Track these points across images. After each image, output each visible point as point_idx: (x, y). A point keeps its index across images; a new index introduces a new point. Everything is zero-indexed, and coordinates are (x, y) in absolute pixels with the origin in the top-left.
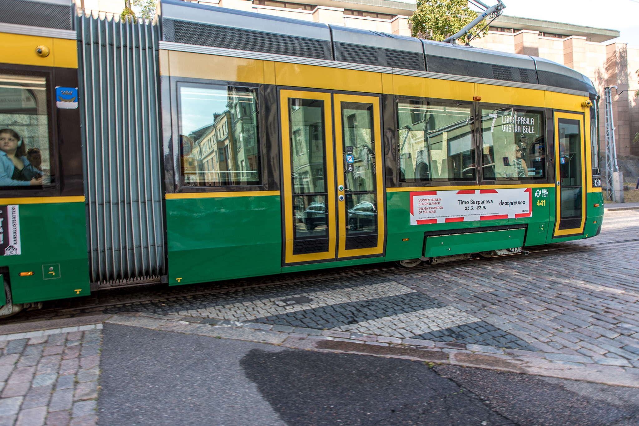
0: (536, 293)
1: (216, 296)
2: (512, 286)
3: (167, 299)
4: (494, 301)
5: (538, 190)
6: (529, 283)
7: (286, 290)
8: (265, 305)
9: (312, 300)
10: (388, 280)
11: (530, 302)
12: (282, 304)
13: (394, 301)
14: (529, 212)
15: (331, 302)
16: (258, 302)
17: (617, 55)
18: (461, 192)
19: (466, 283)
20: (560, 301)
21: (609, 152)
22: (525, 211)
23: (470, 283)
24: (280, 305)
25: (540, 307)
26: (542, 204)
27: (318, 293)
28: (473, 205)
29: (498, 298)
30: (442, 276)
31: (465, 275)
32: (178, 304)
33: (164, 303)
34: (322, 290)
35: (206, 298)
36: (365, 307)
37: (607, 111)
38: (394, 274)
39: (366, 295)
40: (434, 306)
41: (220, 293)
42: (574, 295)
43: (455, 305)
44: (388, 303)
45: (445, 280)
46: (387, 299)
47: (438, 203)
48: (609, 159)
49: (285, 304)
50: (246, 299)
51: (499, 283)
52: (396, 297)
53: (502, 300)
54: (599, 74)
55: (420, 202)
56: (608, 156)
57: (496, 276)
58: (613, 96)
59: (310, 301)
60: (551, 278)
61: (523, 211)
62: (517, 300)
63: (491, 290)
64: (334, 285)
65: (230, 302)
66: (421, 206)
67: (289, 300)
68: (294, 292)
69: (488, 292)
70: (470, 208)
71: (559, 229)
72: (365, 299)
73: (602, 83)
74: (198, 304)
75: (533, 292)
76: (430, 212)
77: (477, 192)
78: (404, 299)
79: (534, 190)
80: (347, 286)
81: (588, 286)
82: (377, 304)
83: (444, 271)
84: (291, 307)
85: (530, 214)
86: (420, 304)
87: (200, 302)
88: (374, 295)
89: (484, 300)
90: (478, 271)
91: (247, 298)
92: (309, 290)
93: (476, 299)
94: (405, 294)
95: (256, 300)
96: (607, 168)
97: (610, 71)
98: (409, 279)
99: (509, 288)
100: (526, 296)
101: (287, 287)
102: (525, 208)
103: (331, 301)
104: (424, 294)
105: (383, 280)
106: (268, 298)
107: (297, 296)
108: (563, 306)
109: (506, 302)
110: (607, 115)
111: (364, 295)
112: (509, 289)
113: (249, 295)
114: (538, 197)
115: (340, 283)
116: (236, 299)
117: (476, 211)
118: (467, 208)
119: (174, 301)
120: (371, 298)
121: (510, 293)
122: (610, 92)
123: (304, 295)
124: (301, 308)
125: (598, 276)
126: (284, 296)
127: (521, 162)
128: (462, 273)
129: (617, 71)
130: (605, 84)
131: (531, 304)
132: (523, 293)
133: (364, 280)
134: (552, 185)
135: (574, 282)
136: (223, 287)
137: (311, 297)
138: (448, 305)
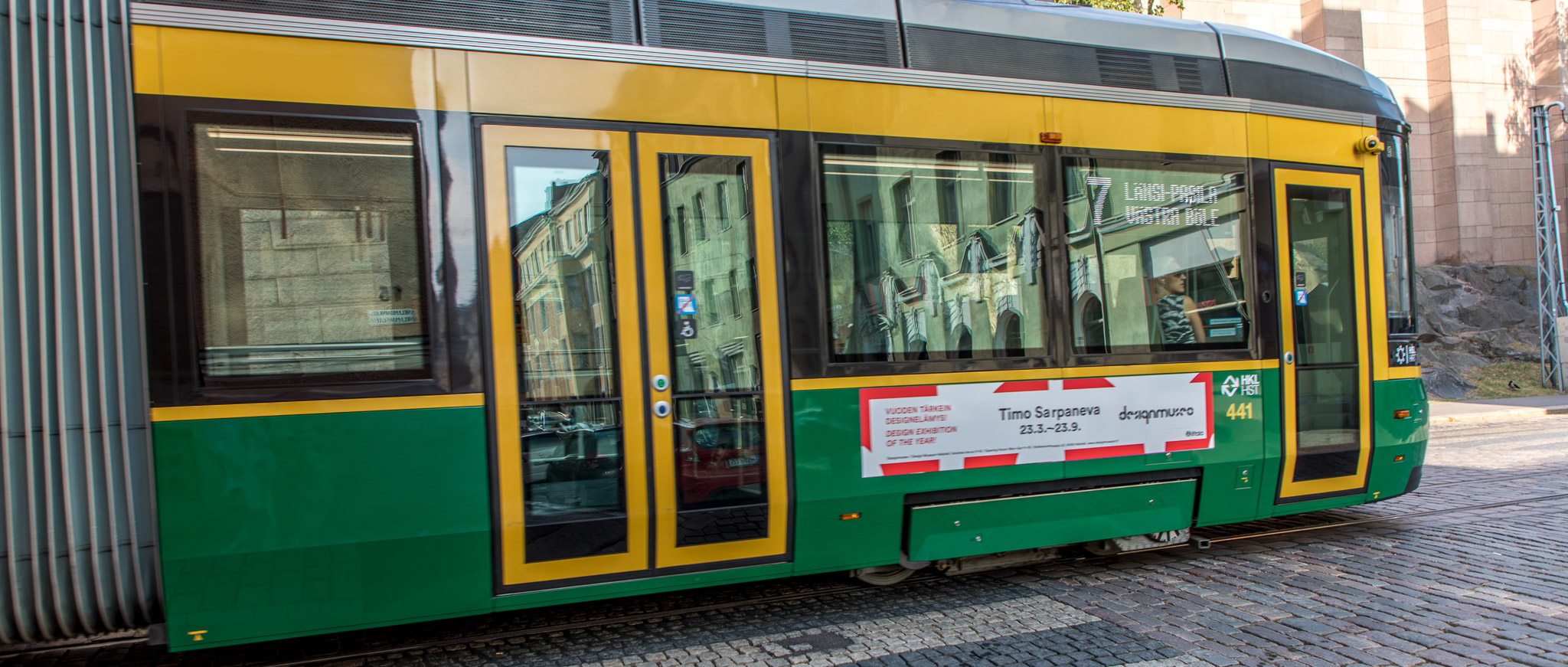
0: (1395, 622)
1: (619, 634)
2: (1333, 606)
3: (506, 640)
4: (1294, 643)
5: (1230, 377)
6: (1375, 598)
7: (783, 618)
8: (741, 653)
9: (851, 642)
10: (1026, 593)
11: (1384, 645)
12: (780, 651)
13: (1049, 644)
14: (1204, 437)
15: (897, 646)
16: (720, 647)
17: (1560, 24)
18: (1007, 387)
19: (1220, 599)
20: (1457, 642)
21: (1546, 266)
22: (1194, 433)
23: (1228, 599)
24: (776, 654)
25: (1411, 658)
26: (1243, 415)
27: (863, 624)
28: (1042, 420)
29: (1302, 636)
30: (1157, 581)
31: (1214, 580)
32: (531, 651)
33: (498, 651)
34: (871, 616)
35: (598, 637)
36: (981, 658)
37: (1538, 165)
38: (1039, 576)
39: (980, 628)
40: (1148, 654)
41: (626, 625)
42: (1490, 626)
43: (1199, 653)
44: (1037, 648)
45: (1167, 591)
46: (1031, 639)
47: (943, 418)
48: (1545, 285)
49: (787, 652)
50: (691, 640)
51: (1301, 598)
52: (1052, 634)
53: (1315, 639)
54: (1515, 73)
55: (891, 416)
56: (1544, 277)
57: (1290, 581)
58: (1554, 126)
59: (846, 643)
60: (1424, 585)
61: (1188, 434)
62: (1349, 639)
63: (1283, 616)
64: (898, 605)
65: (656, 649)
66: (892, 427)
67: (796, 642)
68: (805, 623)
69: (1276, 621)
70: (1035, 428)
71: (1295, 480)
72: (978, 639)
73: (1522, 93)
74: (582, 653)
75: (1388, 619)
76: (921, 441)
77: (1056, 386)
78: (1071, 638)
79: (1220, 376)
80: (930, 608)
81: (1522, 603)
82: (1010, 651)
83: (1160, 570)
84: (804, 658)
85: (1208, 440)
86: (1114, 651)
87: (584, 646)
88: (998, 629)
89: (1268, 640)
90: (1243, 569)
91: (695, 638)
92: (841, 618)
93: (1248, 638)
94: (1074, 627)
95: (715, 641)
96: (1542, 307)
97: (1544, 64)
98: (1077, 589)
99: (1328, 610)
100: (1372, 630)
101: (783, 610)
102: (1196, 425)
103: (896, 643)
104: (1118, 626)
105: (1012, 591)
106: (746, 637)
107: (812, 632)
108: (1466, 654)
109: (1325, 645)
110: (1539, 175)
111: (973, 629)
112: (1327, 612)
113: (698, 630)
114: (1230, 395)
115: (911, 600)
116: (669, 639)
117: (1051, 437)
118: (1026, 430)
119: (522, 646)
120: (993, 636)
121: (1330, 623)
122: (1546, 116)
123: (830, 628)
124: (829, 660)
125: (1545, 580)
126: (784, 633)
127: (1181, 303)
128: (1206, 574)
129: (1560, 64)
130: (1530, 97)
131: (1385, 650)
132: (1363, 623)
133: (970, 593)
134: (1273, 364)
135: (1486, 595)
136: (632, 610)
137: (847, 634)
138: (1183, 654)
